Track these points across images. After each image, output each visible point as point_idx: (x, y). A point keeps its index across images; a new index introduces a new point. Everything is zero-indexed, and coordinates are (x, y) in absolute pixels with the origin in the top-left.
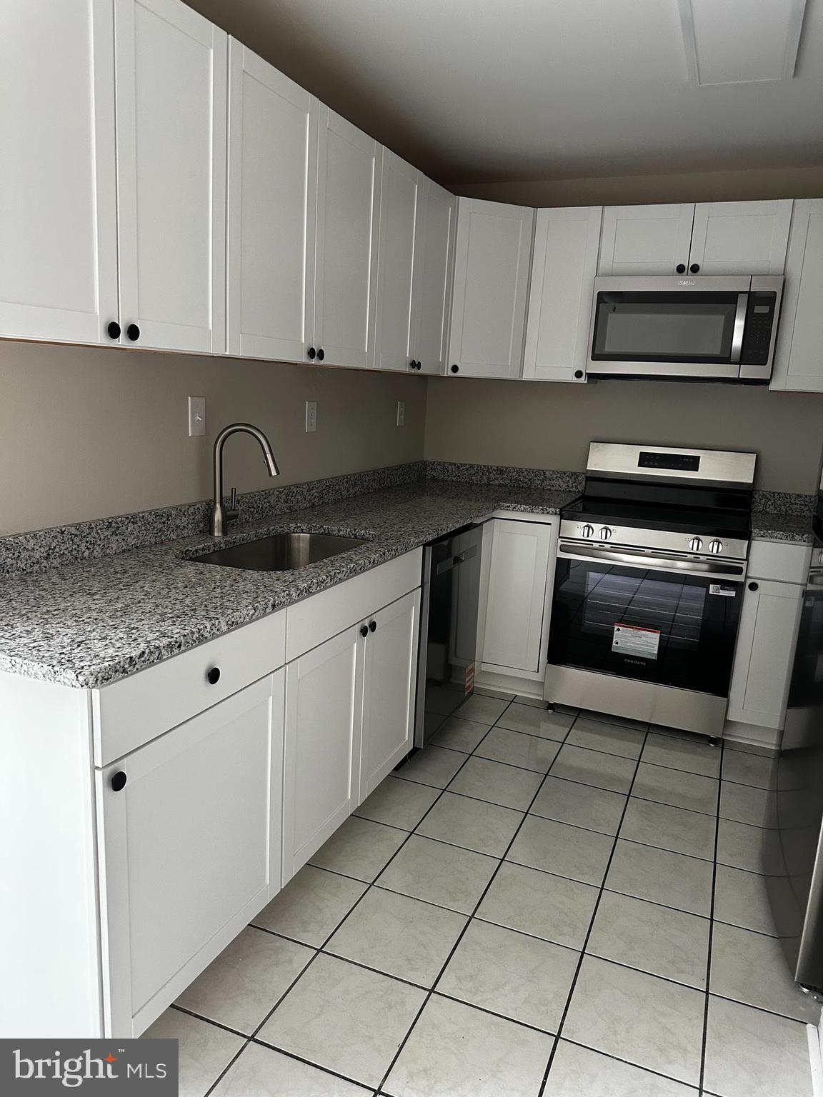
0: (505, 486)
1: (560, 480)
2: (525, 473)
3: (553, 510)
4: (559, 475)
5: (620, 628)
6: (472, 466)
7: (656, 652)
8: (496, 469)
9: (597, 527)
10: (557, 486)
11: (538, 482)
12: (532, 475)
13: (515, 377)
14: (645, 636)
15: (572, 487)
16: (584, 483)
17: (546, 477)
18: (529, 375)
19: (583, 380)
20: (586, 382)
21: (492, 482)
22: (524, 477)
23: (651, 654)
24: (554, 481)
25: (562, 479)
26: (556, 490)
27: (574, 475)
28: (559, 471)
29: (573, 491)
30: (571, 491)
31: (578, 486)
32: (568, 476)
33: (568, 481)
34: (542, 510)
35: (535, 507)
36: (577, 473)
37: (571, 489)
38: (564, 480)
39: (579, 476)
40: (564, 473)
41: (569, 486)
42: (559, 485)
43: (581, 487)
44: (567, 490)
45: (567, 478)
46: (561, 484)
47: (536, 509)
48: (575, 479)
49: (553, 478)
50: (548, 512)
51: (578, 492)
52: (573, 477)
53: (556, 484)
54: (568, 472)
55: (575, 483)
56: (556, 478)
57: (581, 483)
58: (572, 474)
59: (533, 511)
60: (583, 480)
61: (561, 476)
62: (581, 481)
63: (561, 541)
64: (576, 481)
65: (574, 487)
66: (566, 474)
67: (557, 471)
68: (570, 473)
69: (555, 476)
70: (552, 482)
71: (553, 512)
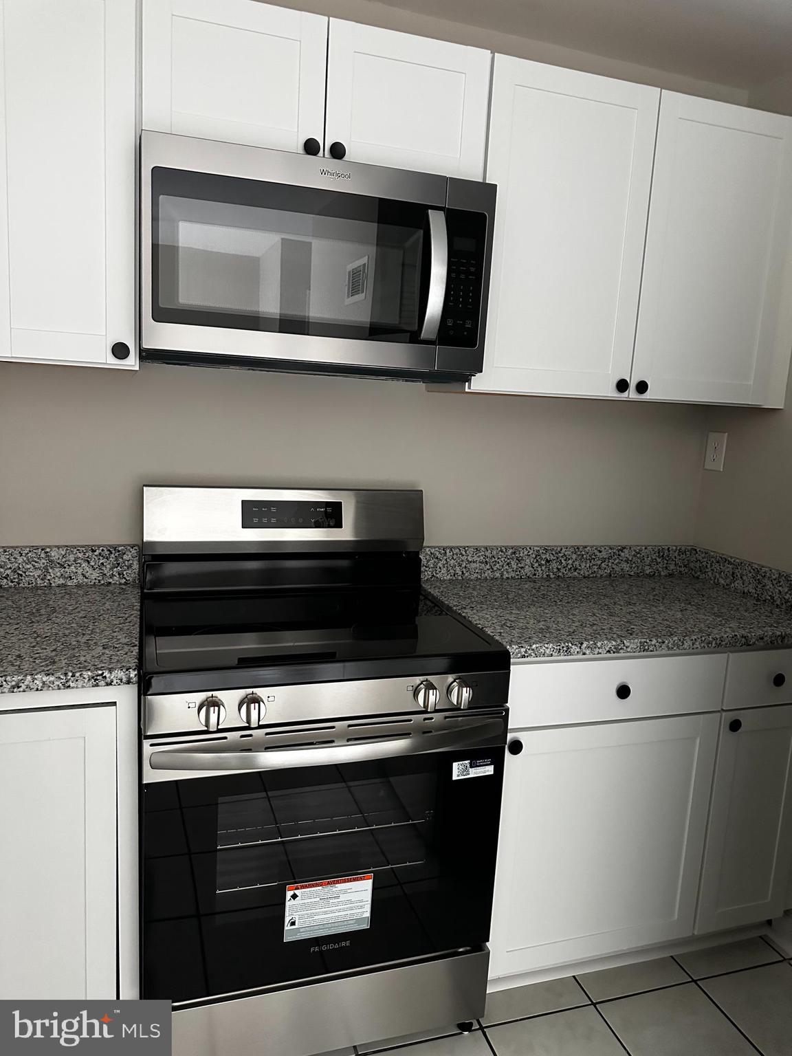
1: (84, 565)
3: (121, 674)
4: (80, 555)
5: (297, 892)
7: (368, 914)
10: (81, 577)
11: (38, 573)
14: (345, 892)
15: (112, 576)
16: (137, 566)
17: (51, 561)
19: (132, 362)
20: (137, 368)
23: (359, 921)
24: (73, 567)
25: (89, 562)
26: (79, 586)
27: (113, 552)
28: (79, 546)
29: (115, 584)
30: (110, 583)
31: (124, 573)
32: (100, 554)
33: (102, 564)
34: (93, 680)
35: (72, 676)
36: (120, 549)
37: (111, 580)
38: (93, 564)
39: (124, 554)
40: (92, 549)
41: (105, 574)
42: (83, 574)
43: (132, 574)
44: (102, 582)
45: (99, 559)
46: (87, 572)
47: (77, 681)
48: (116, 560)
49: (69, 561)
50: (109, 682)
51: (126, 584)
52: (113, 555)
53: (76, 572)
54: (99, 547)
55: (117, 567)
56: (75, 561)
57: (129, 567)
58: (109, 550)
59: (69, 686)
60: (133, 561)
61: (86, 556)
62: (131, 562)
63: (151, 745)
64: (118, 564)
65: (117, 575)
66: (95, 551)
67: (75, 547)
68: (105, 549)
69: (72, 558)
70: (66, 570)
71: (121, 680)
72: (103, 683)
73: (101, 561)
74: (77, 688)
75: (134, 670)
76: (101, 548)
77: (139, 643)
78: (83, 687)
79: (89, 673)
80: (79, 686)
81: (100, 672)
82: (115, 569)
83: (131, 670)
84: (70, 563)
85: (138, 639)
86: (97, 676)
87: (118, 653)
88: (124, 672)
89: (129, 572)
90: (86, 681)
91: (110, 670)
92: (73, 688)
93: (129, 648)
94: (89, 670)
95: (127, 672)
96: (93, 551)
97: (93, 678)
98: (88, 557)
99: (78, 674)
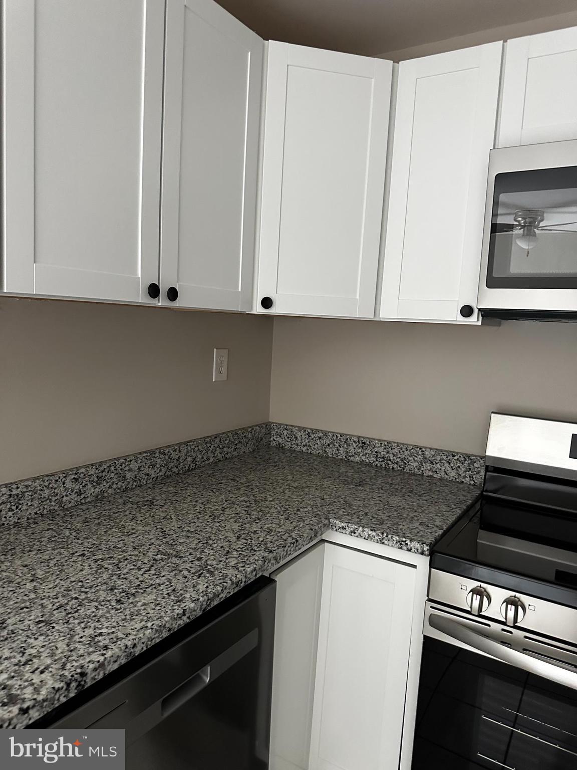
0: (369, 465)
1: (447, 465)
2: (396, 450)
3: (418, 546)
4: (444, 457)
6: (326, 433)
8: (356, 440)
9: (498, 595)
10: (443, 473)
11: (416, 464)
12: (406, 454)
13: (368, 315)
15: (465, 477)
16: (483, 473)
17: (425, 458)
18: (388, 313)
19: (474, 320)
20: (480, 323)
21: (352, 458)
22: (394, 455)
24: (438, 465)
25: (450, 464)
26: (441, 479)
27: (467, 459)
28: (445, 451)
29: (466, 483)
30: (463, 482)
31: (474, 477)
32: (458, 459)
33: (459, 466)
34: (399, 544)
35: (386, 536)
36: (472, 458)
37: (464, 480)
38: (452, 465)
39: (475, 462)
40: (453, 454)
41: (460, 475)
42: (445, 471)
43: (479, 478)
44: (458, 480)
45: (457, 463)
46: (448, 470)
47: (389, 540)
48: (469, 466)
49: (437, 460)
50: (409, 549)
51: (474, 485)
52: (466, 462)
53: (441, 469)
54: (458, 453)
55: (469, 471)
56: (440, 461)
57: (478, 473)
58: (464, 458)
59: (383, 543)
60: (481, 469)
61: (449, 459)
62: (479, 469)
63: (431, 607)
64: (470, 469)
65: (468, 476)
66: (455, 456)
67: (441, 451)
68: (462, 456)
69: (438, 458)
70: (434, 465)
71: (417, 550)
72: (405, 548)
73: (458, 465)
74: (388, 545)
75: (427, 545)
76: (459, 455)
77: (447, 529)
78: (392, 546)
79: (397, 538)
80: (390, 545)
81: (404, 539)
82: (467, 473)
83: (425, 545)
84: (437, 462)
85: (447, 526)
86: (402, 541)
87: (426, 531)
88: (420, 545)
89: (478, 476)
90: (395, 542)
91: (411, 540)
92: (386, 545)
93: (437, 529)
94: (398, 535)
95: (422, 545)
96: (454, 456)
97: (399, 542)
98: (449, 460)
99: (390, 536)
